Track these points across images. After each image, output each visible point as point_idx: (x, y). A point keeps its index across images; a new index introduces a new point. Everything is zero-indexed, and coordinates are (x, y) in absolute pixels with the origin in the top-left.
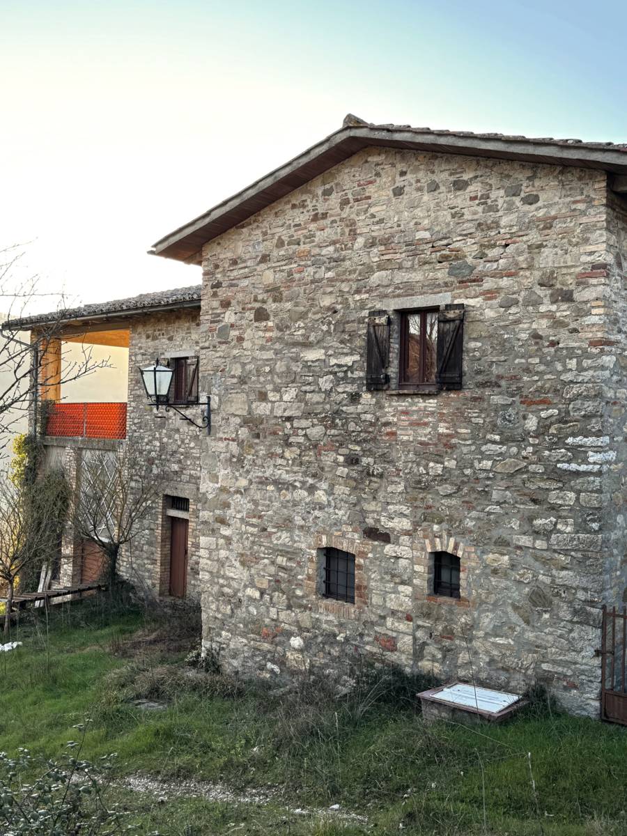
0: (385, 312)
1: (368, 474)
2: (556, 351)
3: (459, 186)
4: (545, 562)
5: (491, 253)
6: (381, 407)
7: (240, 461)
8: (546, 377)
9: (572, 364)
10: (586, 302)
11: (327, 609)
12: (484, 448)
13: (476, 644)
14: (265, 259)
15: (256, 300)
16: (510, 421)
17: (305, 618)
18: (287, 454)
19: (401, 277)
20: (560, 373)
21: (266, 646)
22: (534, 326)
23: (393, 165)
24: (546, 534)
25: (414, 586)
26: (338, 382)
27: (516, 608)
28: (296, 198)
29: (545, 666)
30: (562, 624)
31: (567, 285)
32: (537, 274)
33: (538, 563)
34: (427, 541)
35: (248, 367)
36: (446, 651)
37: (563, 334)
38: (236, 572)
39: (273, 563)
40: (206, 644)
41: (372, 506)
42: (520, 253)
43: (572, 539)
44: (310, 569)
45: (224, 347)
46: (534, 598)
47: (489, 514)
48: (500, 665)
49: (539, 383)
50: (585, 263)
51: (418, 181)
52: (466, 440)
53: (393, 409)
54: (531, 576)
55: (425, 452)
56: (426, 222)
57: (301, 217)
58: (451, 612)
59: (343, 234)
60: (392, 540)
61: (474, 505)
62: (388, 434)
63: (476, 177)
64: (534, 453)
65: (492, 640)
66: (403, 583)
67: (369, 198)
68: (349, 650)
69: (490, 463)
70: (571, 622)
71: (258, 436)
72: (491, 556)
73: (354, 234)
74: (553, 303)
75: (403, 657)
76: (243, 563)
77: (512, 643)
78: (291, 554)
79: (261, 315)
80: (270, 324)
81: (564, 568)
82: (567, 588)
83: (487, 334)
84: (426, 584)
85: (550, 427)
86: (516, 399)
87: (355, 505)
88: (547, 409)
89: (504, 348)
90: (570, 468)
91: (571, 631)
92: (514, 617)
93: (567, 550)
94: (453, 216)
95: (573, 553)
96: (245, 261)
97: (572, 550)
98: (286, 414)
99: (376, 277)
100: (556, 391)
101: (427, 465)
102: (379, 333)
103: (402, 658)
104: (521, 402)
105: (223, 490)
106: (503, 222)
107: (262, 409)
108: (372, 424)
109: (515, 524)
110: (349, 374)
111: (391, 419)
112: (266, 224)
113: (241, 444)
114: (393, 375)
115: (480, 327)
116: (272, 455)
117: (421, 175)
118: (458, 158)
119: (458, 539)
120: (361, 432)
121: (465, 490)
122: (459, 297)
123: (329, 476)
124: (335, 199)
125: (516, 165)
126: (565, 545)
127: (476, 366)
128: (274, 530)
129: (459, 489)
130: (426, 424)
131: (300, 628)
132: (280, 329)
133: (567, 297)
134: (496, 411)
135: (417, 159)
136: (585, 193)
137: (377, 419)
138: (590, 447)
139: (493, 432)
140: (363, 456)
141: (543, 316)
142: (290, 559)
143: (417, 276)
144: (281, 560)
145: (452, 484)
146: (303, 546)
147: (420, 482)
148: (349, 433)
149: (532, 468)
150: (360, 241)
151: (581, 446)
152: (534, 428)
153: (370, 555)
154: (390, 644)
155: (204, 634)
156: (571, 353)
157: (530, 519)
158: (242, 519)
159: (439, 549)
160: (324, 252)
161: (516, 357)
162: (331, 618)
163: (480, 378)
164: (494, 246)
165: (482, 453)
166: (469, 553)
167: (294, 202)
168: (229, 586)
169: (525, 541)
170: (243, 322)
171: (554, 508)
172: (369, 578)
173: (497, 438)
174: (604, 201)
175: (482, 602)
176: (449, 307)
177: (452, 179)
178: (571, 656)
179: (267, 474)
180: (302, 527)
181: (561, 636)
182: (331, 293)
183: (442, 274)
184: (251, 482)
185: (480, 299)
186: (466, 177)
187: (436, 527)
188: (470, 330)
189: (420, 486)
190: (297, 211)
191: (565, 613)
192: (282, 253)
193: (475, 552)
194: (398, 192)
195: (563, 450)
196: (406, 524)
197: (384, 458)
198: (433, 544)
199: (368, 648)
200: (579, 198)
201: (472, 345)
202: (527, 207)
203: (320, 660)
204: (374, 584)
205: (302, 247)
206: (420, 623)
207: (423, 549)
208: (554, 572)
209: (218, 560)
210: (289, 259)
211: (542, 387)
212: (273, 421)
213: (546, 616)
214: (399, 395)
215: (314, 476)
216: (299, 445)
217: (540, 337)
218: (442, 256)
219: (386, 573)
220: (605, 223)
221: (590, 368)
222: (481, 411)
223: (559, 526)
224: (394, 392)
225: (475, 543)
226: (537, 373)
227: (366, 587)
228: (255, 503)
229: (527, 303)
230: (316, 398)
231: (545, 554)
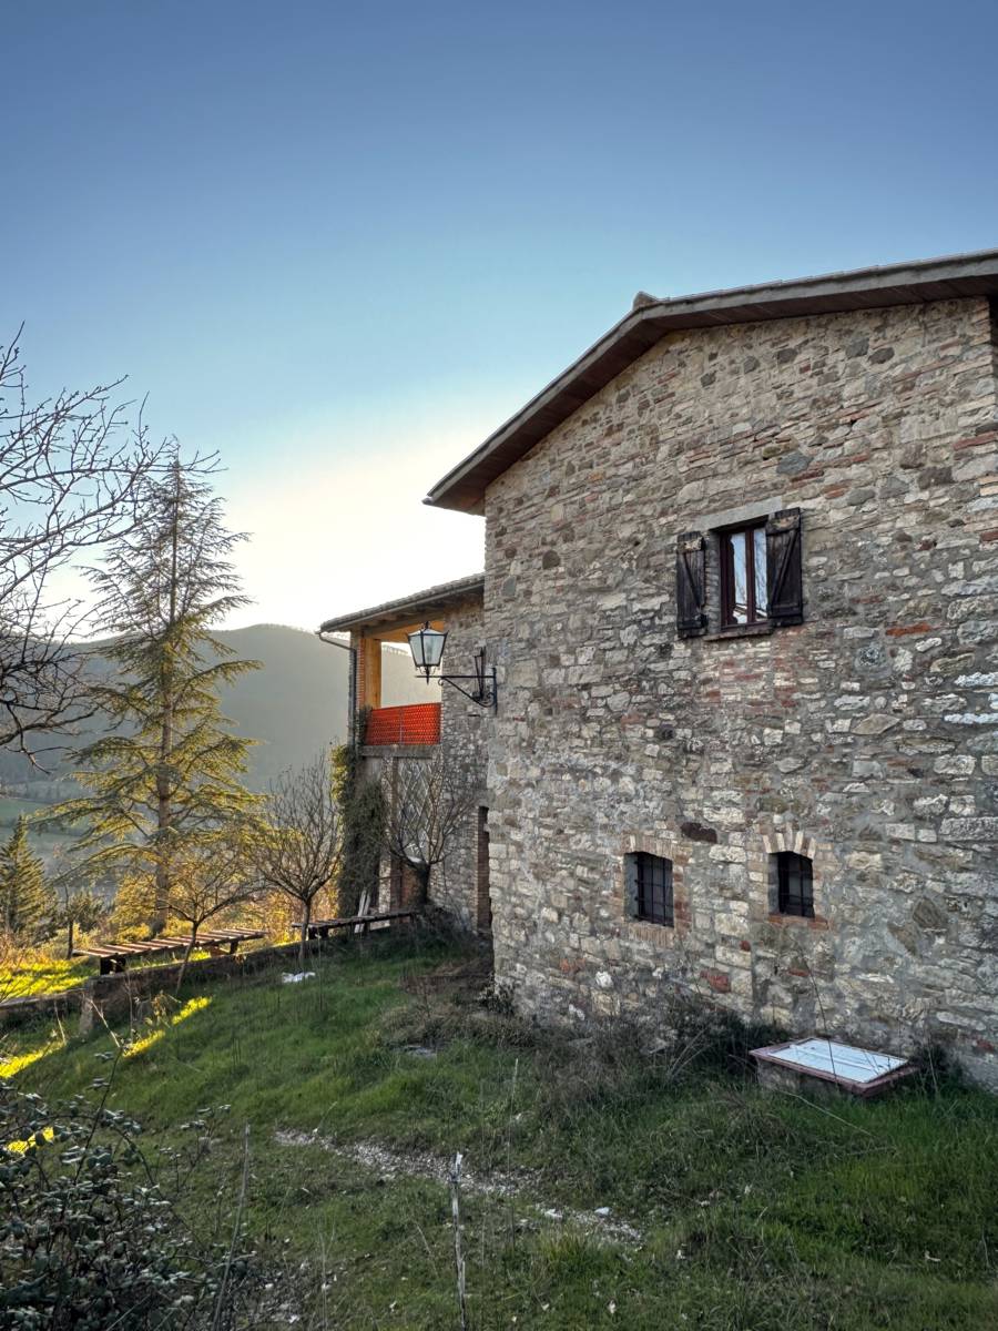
0: (697, 534)
1: (685, 751)
2: (932, 555)
3: (785, 357)
4: (934, 861)
5: (832, 436)
6: (699, 660)
7: (531, 745)
8: (920, 593)
9: (957, 570)
10: (972, 481)
11: (639, 935)
12: (837, 703)
13: (840, 982)
14: (553, 491)
15: (544, 544)
16: (872, 661)
17: (612, 947)
18: (585, 733)
19: (716, 486)
20: (940, 585)
21: (567, 984)
22: (899, 524)
23: (700, 349)
24: (933, 820)
25: (751, 902)
26: (643, 632)
27: (894, 930)
28: (587, 413)
29: (941, 1017)
30: (965, 953)
31: (942, 462)
32: (898, 453)
33: (923, 863)
34: (766, 838)
35: (536, 627)
36: (798, 993)
37: (941, 531)
38: (530, 888)
39: (572, 874)
40: (499, 980)
41: (690, 794)
42: (872, 430)
43: (974, 826)
44: (617, 882)
45: (509, 606)
46: (921, 915)
47: (850, 794)
48: (876, 1013)
49: (912, 604)
50: (965, 427)
51: (732, 362)
52: (812, 693)
53: (713, 659)
54: (914, 882)
55: (759, 716)
56: (745, 410)
57: (592, 434)
58: (801, 937)
59: (642, 445)
60: (719, 838)
61: (828, 783)
62: (708, 695)
63: (806, 342)
64: (909, 704)
65: (862, 976)
66: (735, 897)
67: (673, 394)
68: (670, 990)
69: (847, 722)
70: (978, 949)
71: (550, 712)
72: (855, 856)
73: (656, 443)
74: (923, 488)
75: (740, 1001)
76: (537, 877)
77: (891, 981)
78: (593, 862)
79: (550, 561)
80: (561, 569)
81: (963, 869)
82: (970, 899)
83: (833, 544)
84: (766, 898)
85: (930, 664)
86: (881, 628)
87: (670, 793)
88: (925, 639)
89: (859, 560)
90: (964, 721)
91: (980, 963)
92: (892, 944)
93: (967, 841)
94: (779, 397)
95: (975, 846)
96: (530, 499)
97: (975, 842)
98: (582, 681)
99: (687, 491)
100: (936, 611)
101: (762, 732)
102: (691, 561)
103: (738, 1002)
104: (887, 633)
105: (513, 783)
106: (846, 393)
107: (555, 677)
108: (688, 684)
109: (888, 808)
110: (657, 621)
111: (711, 674)
112: (554, 450)
113: (531, 723)
114: (711, 616)
115: (824, 535)
116: (566, 735)
117: (735, 353)
118: (781, 323)
119: (809, 833)
120: (674, 695)
121: (815, 764)
122: (794, 500)
123: (637, 757)
124: (632, 405)
125: (859, 315)
126: (964, 834)
127: (821, 589)
128: (572, 832)
129: (806, 763)
130: (758, 676)
131: (607, 961)
132: (572, 575)
133: (944, 478)
134: (852, 649)
135: (729, 336)
136: (958, 331)
137: (694, 677)
138: (991, 687)
139: (849, 678)
140: (678, 727)
141: (910, 509)
142: (592, 869)
143: (737, 482)
144: (581, 871)
145: (797, 756)
146: (608, 851)
147: (752, 756)
148: (659, 698)
149: (908, 725)
150: (664, 449)
151: (979, 687)
152: (908, 667)
153: (691, 861)
154: (723, 984)
155: (497, 967)
156: (954, 555)
157: (910, 799)
158: (534, 819)
159: (782, 848)
160: (622, 470)
161: (877, 570)
162: (644, 946)
163: (827, 606)
164: (836, 426)
165: (836, 709)
166: (824, 852)
167: (584, 417)
168: (522, 906)
169: (904, 831)
170: (531, 572)
171: (943, 782)
172: (691, 893)
173: (856, 686)
174: (988, 337)
175: (846, 923)
176: (779, 515)
177: (775, 350)
178: (981, 1002)
179: (562, 761)
180: (604, 827)
181: (964, 971)
182: (631, 520)
183: (769, 475)
184: (543, 771)
185: (821, 499)
186: (792, 344)
187: (777, 818)
188: (810, 541)
189: (754, 762)
190: (588, 428)
191: (968, 937)
192: (573, 480)
193: (833, 851)
194: (708, 380)
195: (952, 696)
196: (737, 816)
197: (706, 728)
198: (774, 843)
199: (693, 987)
200: (949, 341)
201: (815, 561)
202: (877, 368)
203: (633, 1004)
204: (697, 900)
205: (596, 470)
206: (760, 953)
207: (761, 849)
208: (949, 875)
209: (509, 873)
210: (581, 487)
211: (916, 608)
212: (568, 692)
213: (941, 941)
214: (720, 641)
215: (618, 758)
216: (598, 719)
217: (909, 539)
218: (768, 451)
219: (713, 885)
220: (991, 369)
221: (985, 573)
222: (832, 651)
223: (953, 807)
224: (713, 637)
225: (832, 838)
226: (907, 589)
227: (687, 905)
228: (550, 798)
229: (888, 494)
230: (618, 656)
231: (934, 849)
